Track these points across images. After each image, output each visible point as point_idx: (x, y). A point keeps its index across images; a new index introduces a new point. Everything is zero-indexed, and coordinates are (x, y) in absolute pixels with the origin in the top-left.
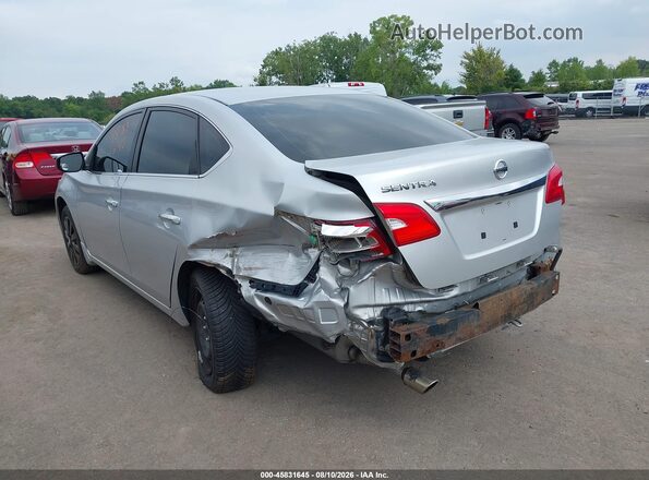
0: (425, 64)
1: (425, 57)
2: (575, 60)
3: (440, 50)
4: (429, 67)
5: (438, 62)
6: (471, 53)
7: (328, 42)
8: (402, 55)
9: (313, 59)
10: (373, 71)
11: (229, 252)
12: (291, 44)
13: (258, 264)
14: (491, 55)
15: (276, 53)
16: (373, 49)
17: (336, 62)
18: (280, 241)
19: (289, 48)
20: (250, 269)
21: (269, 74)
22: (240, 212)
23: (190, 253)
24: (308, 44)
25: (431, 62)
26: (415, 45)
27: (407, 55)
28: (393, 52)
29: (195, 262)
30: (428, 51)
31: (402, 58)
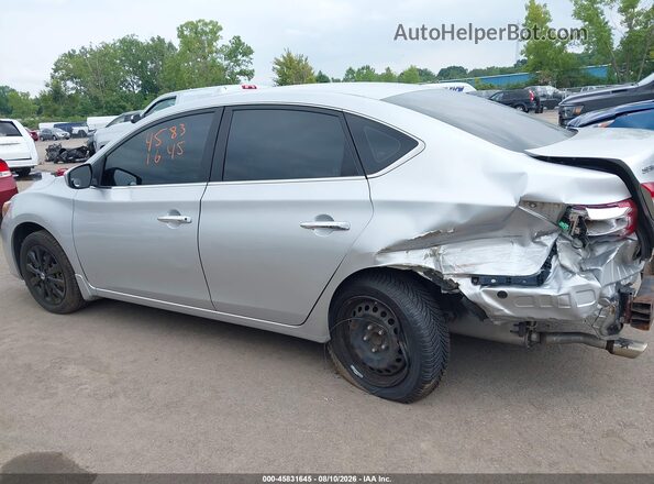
0: (237, 69)
1: (237, 63)
2: (368, 68)
3: (251, 56)
4: (242, 73)
5: (250, 68)
6: (282, 60)
7: (128, 45)
8: (214, 60)
9: (115, 64)
10: (185, 76)
11: (427, 251)
12: (88, 48)
13: (473, 260)
14: (300, 61)
15: (71, 56)
16: (182, 53)
17: (141, 66)
18: (500, 233)
19: (84, 51)
20: (465, 266)
21: (62, 79)
22: (463, 207)
23: (379, 259)
24: (106, 47)
25: (243, 67)
26: (226, 51)
27: (219, 60)
28: (205, 58)
29: (385, 268)
30: (239, 57)
31: (214, 64)
